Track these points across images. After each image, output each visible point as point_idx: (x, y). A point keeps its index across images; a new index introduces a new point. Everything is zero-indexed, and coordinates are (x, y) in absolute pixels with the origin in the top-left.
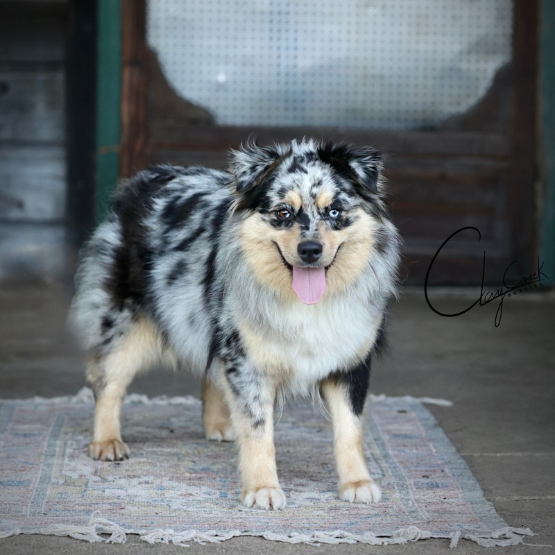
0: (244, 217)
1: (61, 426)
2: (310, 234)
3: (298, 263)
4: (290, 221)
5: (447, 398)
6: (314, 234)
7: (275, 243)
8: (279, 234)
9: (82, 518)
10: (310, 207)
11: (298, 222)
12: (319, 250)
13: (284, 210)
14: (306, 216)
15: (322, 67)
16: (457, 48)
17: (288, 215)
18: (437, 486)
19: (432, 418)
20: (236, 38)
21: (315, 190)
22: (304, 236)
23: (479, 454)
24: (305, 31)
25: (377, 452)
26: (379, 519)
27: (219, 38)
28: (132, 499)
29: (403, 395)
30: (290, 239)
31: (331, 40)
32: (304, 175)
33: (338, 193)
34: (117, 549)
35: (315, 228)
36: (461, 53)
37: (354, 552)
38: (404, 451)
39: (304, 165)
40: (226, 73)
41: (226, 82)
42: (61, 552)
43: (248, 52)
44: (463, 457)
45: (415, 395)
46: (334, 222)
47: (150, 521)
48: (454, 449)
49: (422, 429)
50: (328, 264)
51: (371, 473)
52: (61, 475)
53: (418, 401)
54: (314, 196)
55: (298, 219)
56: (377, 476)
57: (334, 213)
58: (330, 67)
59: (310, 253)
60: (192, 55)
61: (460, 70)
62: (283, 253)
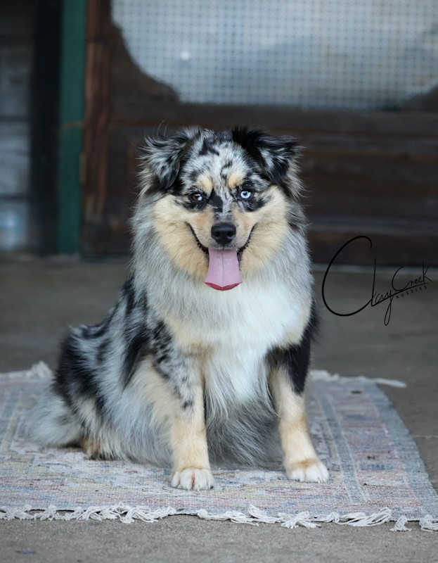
0: (155, 199)
1: (15, 401)
2: (223, 215)
3: (212, 245)
4: (202, 204)
5: (401, 380)
6: (227, 216)
7: (188, 225)
8: (192, 217)
9: (20, 494)
10: (222, 188)
11: (211, 204)
12: (232, 232)
13: (197, 193)
14: (219, 198)
15: (285, 45)
16: (420, 28)
17: (200, 199)
18: (383, 468)
19: (387, 399)
20: (200, 16)
21: (225, 171)
22: (217, 218)
23: (430, 437)
24: (269, 10)
25: (330, 432)
26: (319, 500)
27: (183, 15)
28: (74, 476)
29: (357, 375)
30: (203, 221)
31: (295, 19)
32: (215, 156)
33: (249, 174)
34: (61, 526)
35: (228, 210)
36: (424, 33)
37: (299, 533)
38: (356, 432)
39: (216, 147)
40: (190, 51)
41: (190, 59)
42: (6, 528)
43: (212, 29)
44: (415, 440)
45: (370, 376)
46: (247, 204)
47: (87, 498)
48: (407, 431)
49: (376, 410)
50: (243, 245)
51: (318, 453)
52: (9, 451)
53: (372, 381)
54: (224, 177)
55: (211, 201)
56: (324, 457)
57: (245, 194)
58: (294, 46)
59: (224, 235)
60: (156, 32)
61: (423, 50)
62: (197, 236)
